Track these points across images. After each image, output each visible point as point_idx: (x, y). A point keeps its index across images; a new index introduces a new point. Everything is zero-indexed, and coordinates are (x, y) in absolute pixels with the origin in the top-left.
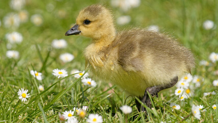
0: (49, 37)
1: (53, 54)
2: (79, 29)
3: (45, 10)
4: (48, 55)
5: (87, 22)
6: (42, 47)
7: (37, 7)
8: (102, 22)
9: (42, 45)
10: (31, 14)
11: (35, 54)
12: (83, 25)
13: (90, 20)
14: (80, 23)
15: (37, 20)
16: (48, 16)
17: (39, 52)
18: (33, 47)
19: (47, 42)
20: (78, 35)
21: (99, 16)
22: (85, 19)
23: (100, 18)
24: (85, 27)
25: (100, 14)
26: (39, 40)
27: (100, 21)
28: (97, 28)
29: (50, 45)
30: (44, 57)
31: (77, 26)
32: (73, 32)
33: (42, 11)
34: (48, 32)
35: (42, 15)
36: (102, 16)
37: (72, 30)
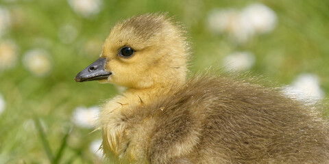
0: (65, 100)
1: (74, 140)
2: (107, 67)
3: (56, 39)
4: (64, 144)
5: (126, 52)
6: (49, 126)
7: (37, 32)
8: (162, 52)
9: (50, 119)
10: (23, 50)
11: (33, 142)
12: (117, 58)
13: (135, 46)
14: (109, 54)
15: (38, 62)
16: (64, 54)
17: (42, 136)
18: (29, 126)
19: (61, 113)
20: (104, 82)
21: (155, 40)
22: (122, 44)
23: (158, 44)
24: (122, 62)
25: (159, 34)
26: (42, 107)
27: (158, 51)
28: (149, 65)
29: (68, 120)
30: (55, 147)
31: (102, 61)
32: (94, 74)
33: (48, 43)
34: (64, 91)
35: (50, 51)
36: (163, 40)
37: (92, 68)
